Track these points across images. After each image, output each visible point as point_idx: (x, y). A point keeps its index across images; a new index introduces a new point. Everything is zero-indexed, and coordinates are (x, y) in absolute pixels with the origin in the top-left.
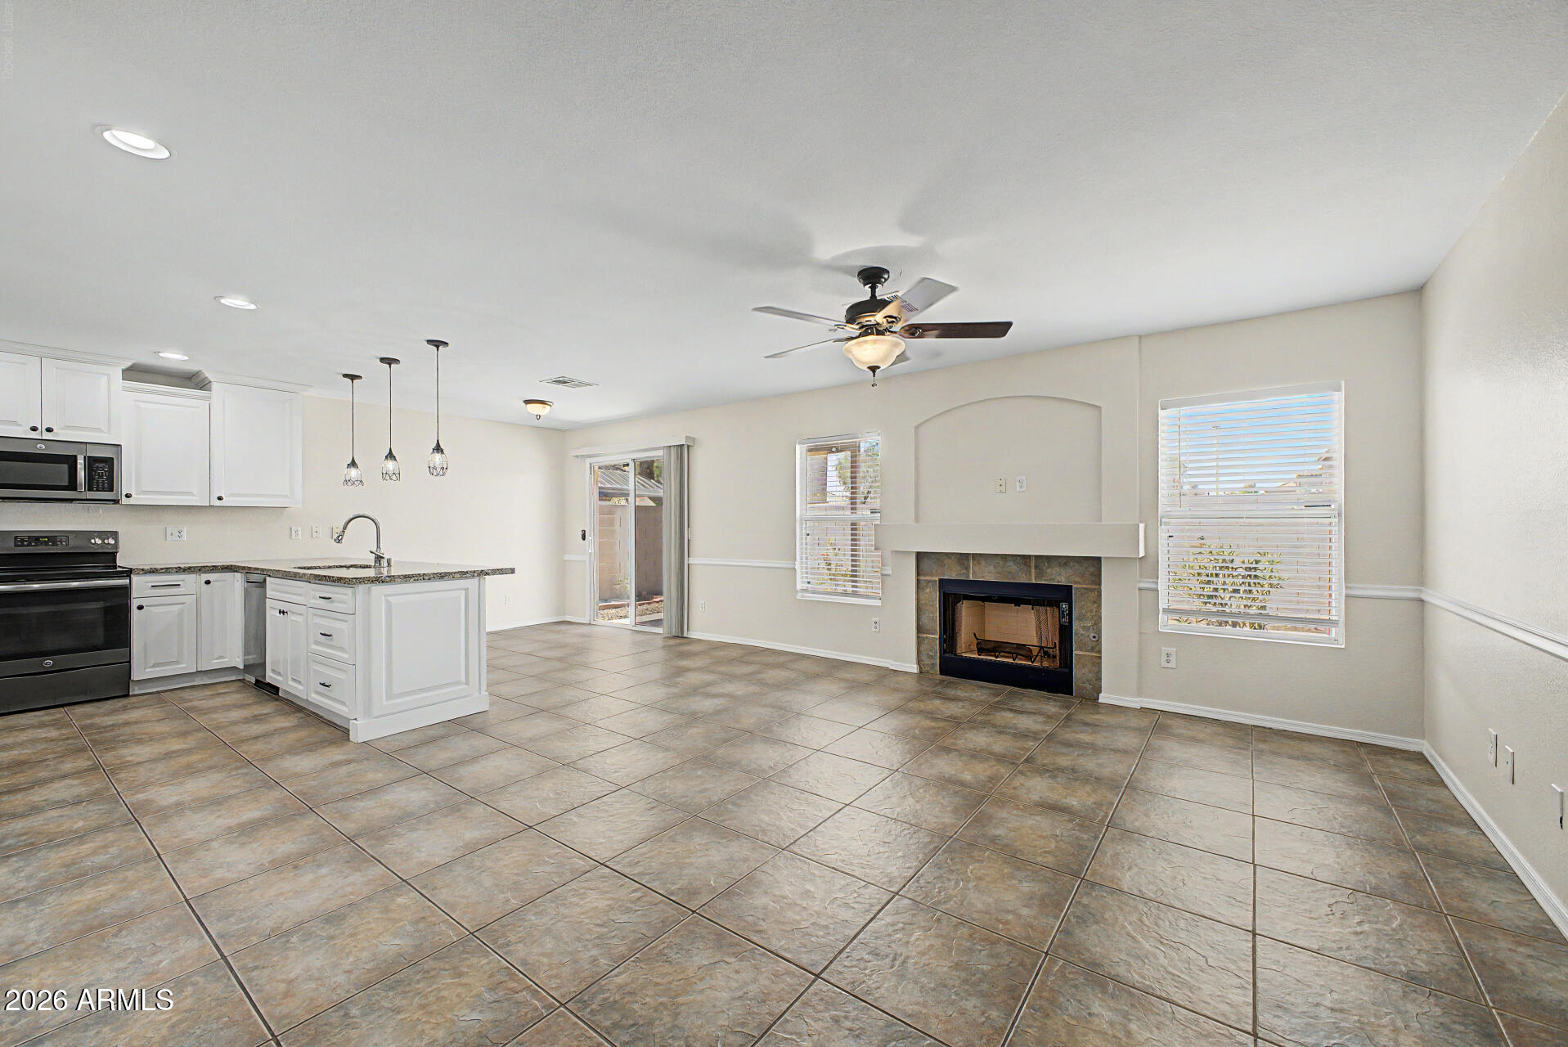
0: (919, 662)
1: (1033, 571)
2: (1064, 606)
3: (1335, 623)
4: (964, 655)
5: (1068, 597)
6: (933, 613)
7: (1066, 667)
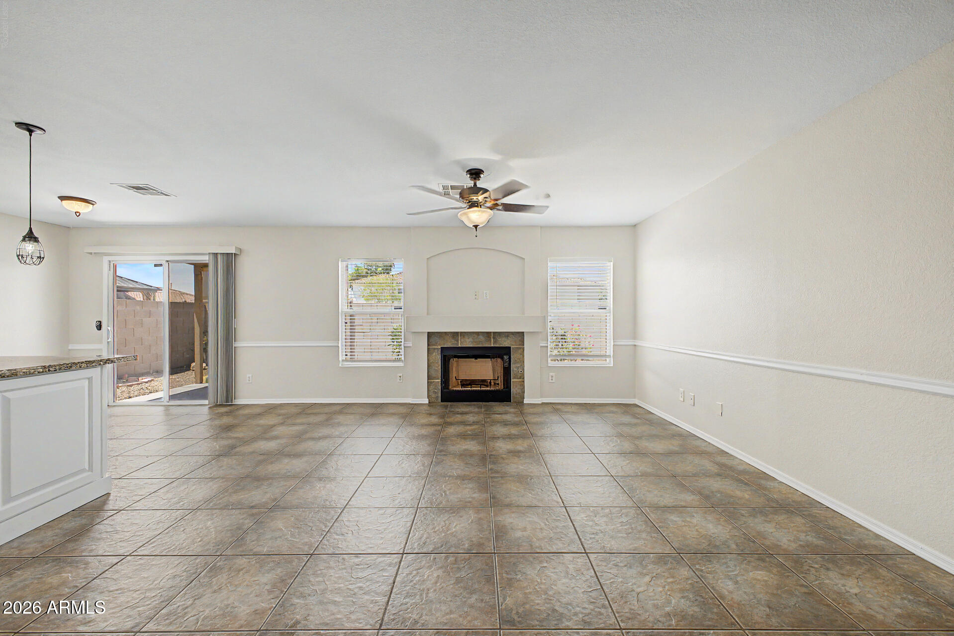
0: (428, 397)
1: (492, 340)
2: (506, 357)
3: (609, 356)
4: (455, 389)
5: (509, 354)
6: (437, 367)
7: (507, 387)
